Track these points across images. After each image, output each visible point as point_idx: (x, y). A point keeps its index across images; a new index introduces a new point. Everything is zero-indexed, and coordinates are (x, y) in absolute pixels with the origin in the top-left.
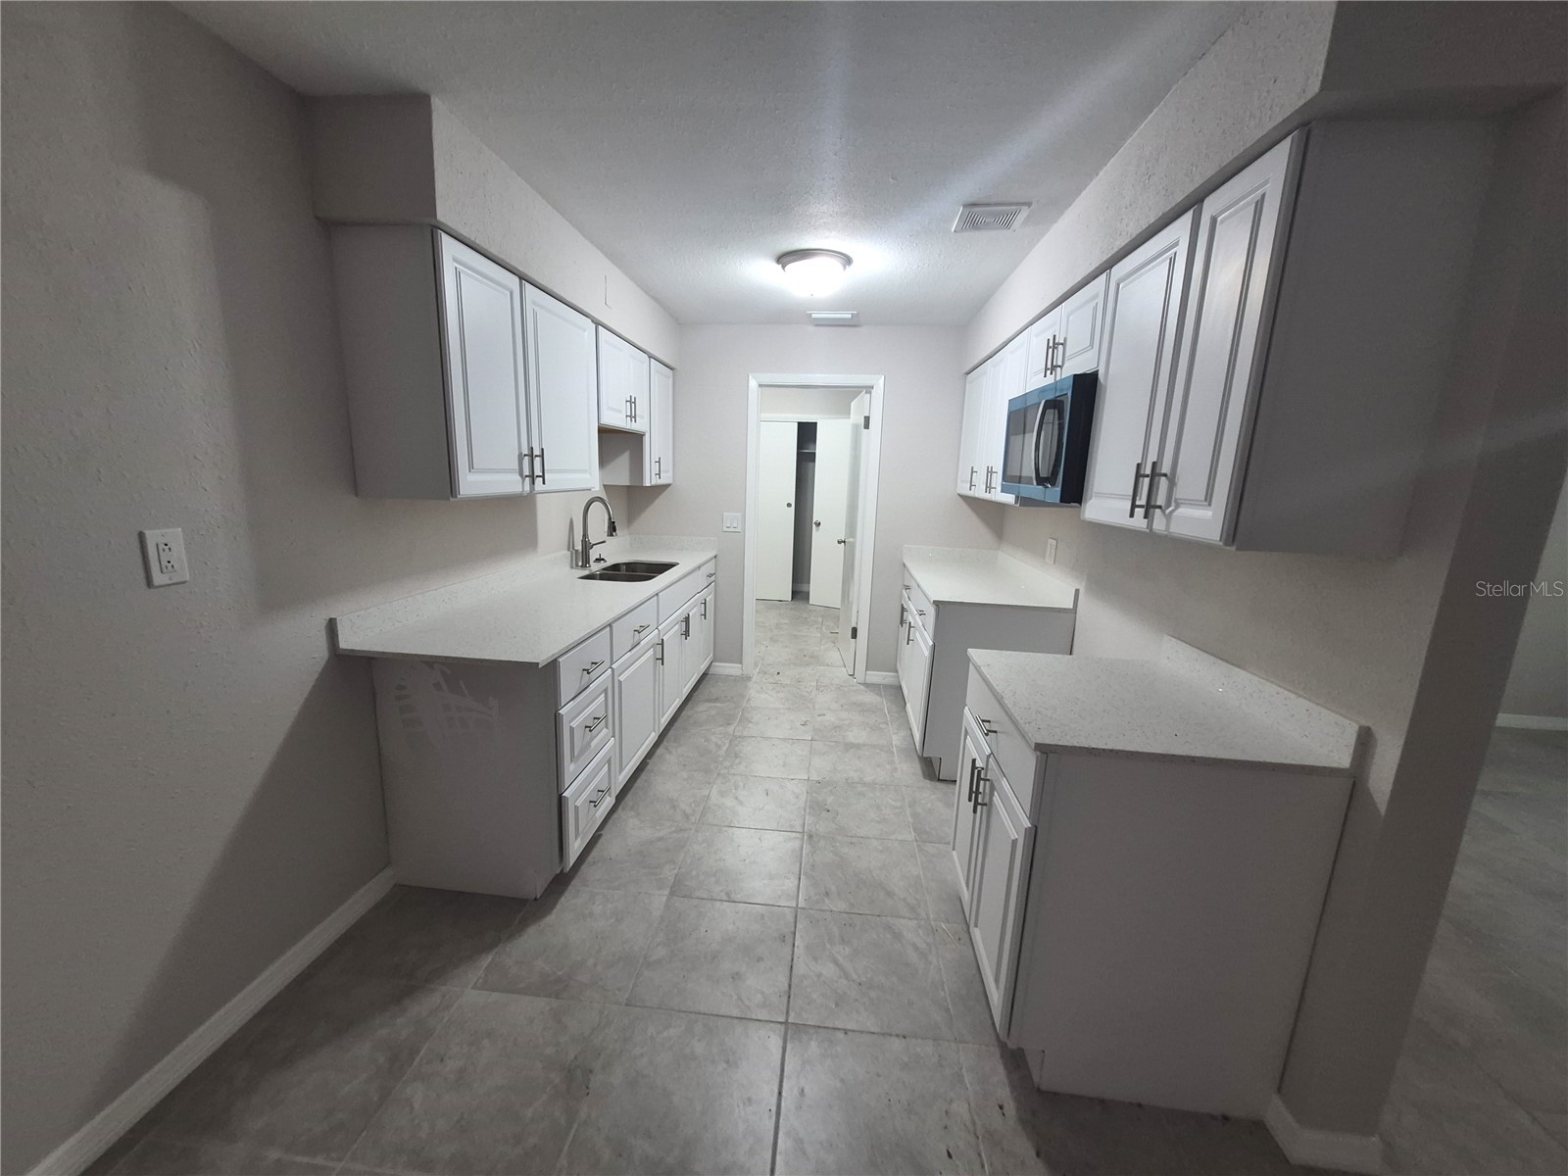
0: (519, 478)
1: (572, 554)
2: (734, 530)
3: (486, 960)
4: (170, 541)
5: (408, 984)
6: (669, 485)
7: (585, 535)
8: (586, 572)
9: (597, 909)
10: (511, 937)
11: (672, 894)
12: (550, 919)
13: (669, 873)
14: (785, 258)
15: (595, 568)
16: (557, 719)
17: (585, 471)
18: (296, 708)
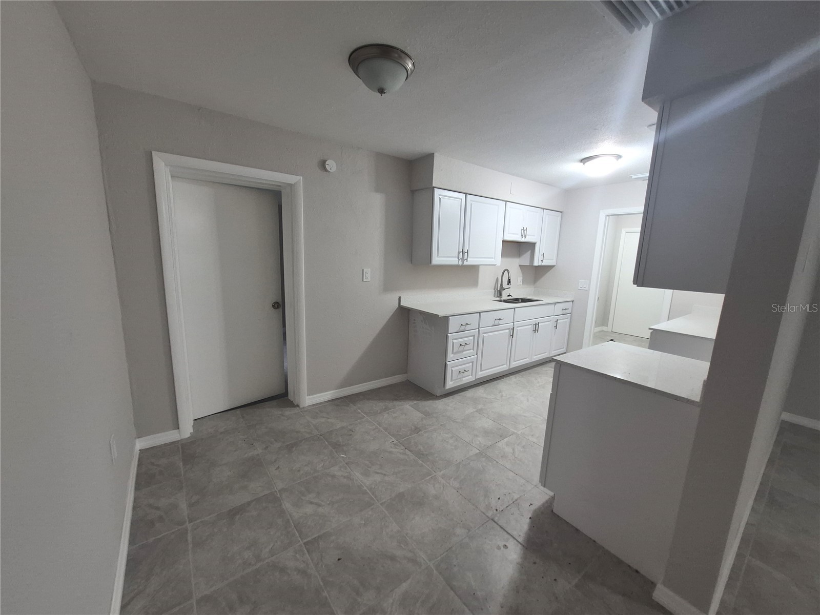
0: (457, 259)
1: (495, 291)
2: (584, 289)
3: (415, 402)
4: (368, 272)
5: (397, 398)
6: (554, 266)
7: (501, 284)
8: (498, 299)
9: (451, 405)
10: (425, 400)
11: (476, 411)
12: (437, 401)
13: (480, 407)
14: (584, 160)
15: (504, 297)
16: (447, 337)
17: (492, 258)
18: (388, 318)
